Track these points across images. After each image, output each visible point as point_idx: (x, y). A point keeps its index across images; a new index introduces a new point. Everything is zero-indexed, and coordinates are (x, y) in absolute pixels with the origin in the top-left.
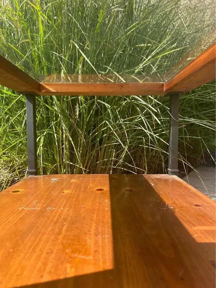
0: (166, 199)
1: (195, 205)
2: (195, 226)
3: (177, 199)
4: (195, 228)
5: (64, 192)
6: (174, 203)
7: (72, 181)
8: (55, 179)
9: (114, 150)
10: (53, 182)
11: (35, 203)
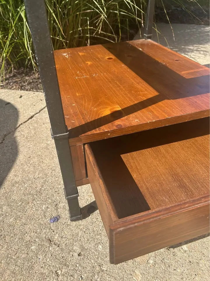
1: (176, 60)
3: (163, 58)
5: (88, 64)
6: (163, 61)
7: (80, 54)
8: (65, 54)
9: (88, 18)
10: (67, 57)
11: (79, 73)
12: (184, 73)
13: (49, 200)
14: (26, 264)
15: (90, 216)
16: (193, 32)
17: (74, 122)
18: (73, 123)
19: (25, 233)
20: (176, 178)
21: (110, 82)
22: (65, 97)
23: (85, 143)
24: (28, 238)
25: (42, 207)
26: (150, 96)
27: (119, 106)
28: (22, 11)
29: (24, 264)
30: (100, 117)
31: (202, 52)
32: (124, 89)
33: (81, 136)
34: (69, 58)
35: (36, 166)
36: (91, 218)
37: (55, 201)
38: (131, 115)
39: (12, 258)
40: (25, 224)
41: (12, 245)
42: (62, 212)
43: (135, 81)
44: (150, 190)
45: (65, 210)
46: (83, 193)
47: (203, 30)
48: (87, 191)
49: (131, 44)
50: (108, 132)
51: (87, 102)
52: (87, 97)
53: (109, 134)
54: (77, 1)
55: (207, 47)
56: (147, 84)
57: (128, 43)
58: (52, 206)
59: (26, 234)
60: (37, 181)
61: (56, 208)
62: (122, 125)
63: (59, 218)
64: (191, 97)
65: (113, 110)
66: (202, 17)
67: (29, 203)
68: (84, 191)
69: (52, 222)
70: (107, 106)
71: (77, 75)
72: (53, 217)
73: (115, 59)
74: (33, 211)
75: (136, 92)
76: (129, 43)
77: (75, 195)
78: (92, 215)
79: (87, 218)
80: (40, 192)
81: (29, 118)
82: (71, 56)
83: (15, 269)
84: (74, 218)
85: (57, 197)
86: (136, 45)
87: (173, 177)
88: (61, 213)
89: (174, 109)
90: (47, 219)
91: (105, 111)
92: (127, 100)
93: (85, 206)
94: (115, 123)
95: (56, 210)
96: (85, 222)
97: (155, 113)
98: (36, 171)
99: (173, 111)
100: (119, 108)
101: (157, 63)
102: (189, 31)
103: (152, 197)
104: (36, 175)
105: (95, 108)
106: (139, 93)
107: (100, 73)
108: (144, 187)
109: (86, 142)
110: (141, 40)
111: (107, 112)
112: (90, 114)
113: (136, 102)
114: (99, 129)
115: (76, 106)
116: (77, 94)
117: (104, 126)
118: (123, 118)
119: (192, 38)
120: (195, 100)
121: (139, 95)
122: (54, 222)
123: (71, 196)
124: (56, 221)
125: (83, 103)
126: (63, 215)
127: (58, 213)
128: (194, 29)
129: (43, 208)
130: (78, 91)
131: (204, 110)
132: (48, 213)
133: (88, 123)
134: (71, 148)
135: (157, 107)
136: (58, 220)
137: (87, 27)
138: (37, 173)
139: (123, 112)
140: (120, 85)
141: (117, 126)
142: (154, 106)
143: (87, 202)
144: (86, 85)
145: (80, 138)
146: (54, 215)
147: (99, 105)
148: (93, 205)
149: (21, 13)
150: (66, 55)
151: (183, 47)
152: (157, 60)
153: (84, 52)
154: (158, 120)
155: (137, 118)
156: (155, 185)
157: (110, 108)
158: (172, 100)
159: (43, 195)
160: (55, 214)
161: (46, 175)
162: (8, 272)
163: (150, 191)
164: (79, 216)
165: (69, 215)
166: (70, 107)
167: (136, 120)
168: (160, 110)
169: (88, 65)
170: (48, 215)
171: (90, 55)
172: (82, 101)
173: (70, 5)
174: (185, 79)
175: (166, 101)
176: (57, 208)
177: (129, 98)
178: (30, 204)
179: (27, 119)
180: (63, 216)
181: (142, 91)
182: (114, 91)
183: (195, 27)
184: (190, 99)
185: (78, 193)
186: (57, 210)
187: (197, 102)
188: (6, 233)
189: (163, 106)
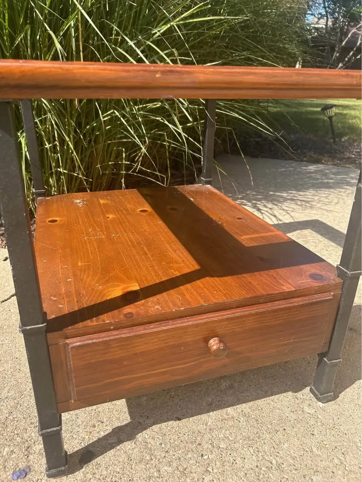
0: (212, 215)
1: (238, 218)
2: (241, 236)
3: (221, 214)
4: (242, 238)
5: (108, 217)
6: (220, 218)
7: (102, 202)
8: (78, 201)
9: (124, 150)
10: (80, 205)
11: (91, 231)
12: (245, 239)
13: (17, 439)
15: (82, 468)
16: (290, 171)
17: (62, 306)
18: (61, 308)
21: (134, 247)
22: (60, 267)
25: (4, 450)
26: (186, 270)
27: (137, 284)
28: (23, 137)
30: (104, 299)
31: (300, 202)
32: (151, 259)
33: (67, 328)
34: (82, 207)
35: (6, 377)
36: (83, 472)
37: (27, 441)
38: (151, 299)
42: (36, 461)
43: (171, 247)
45: (41, 457)
46: (79, 426)
47: (305, 169)
48: (85, 423)
49: (181, 190)
50: (110, 324)
51: (90, 277)
52: (93, 268)
53: (112, 328)
54: (109, 127)
55: (307, 195)
56: (187, 252)
57: (176, 189)
58: (20, 449)
60: (4, 404)
61: (26, 453)
62: (134, 313)
63: (28, 471)
64: (244, 275)
65: (125, 291)
66: (305, 151)
68: (81, 423)
69: (16, 478)
70: (119, 284)
71: (88, 234)
72: (18, 469)
73: (151, 212)
75: (169, 263)
76: (178, 189)
77: (55, 429)
78: (86, 467)
79: (76, 473)
80: (4, 424)
81: (12, 294)
82: (86, 205)
84: (54, 471)
85: (33, 433)
86: (188, 193)
88: (33, 462)
89: (215, 292)
90: (8, 474)
91: (114, 290)
92: (151, 275)
93: (77, 452)
94: (124, 309)
95: (26, 457)
96: (72, 479)
97: (188, 296)
98: (5, 385)
99: (214, 295)
100: (135, 287)
101: (210, 221)
102: (283, 169)
104: (5, 392)
105: (100, 286)
106: (172, 265)
107: (124, 232)
110: (196, 185)
111: (117, 292)
112: (91, 295)
113: (164, 279)
114: (98, 319)
115: (73, 282)
116: (80, 264)
117: (106, 314)
118: (138, 303)
119: (287, 180)
120: (250, 279)
121: (172, 268)
122: (18, 477)
123: (49, 430)
124: (21, 476)
125: (85, 277)
126: (36, 466)
127: (29, 462)
128: (292, 167)
129: (5, 454)
130: (81, 259)
131: (259, 294)
132: (11, 462)
133: (83, 309)
134: (50, 347)
135: (193, 287)
136: (25, 476)
137: (122, 161)
138: (6, 389)
139: (141, 294)
140: (148, 253)
141: (125, 315)
142: (188, 285)
143: (82, 444)
144: (97, 250)
145: (66, 333)
146: (22, 465)
147: (107, 281)
148: (92, 449)
149: (22, 140)
150: (80, 202)
151: (271, 193)
152: (211, 216)
153: (108, 199)
154: (189, 307)
155: (159, 303)
157: (123, 286)
158: (216, 278)
159: (8, 430)
160: (23, 463)
161: (21, 393)
164: (63, 468)
165: (45, 466)
166: (62, 283)
167: (156, 307)
168: (195, 293)
169: (108, 219)
170: (11, 465)
171: (116, 204)
172: (84, 274)
173: (98, 131)
174: (245, 247)
175: (208, 278)
176: (29, 453)
177: (156, 272)
179: (9, 296)
180: (36, 468)
181: (176, 263)
182: (136, 261)
183: (293, 165)
184: (244, 277)
185: (60, 424)
186: (28, 457)
187: (252, 282)
189: (202, 286)
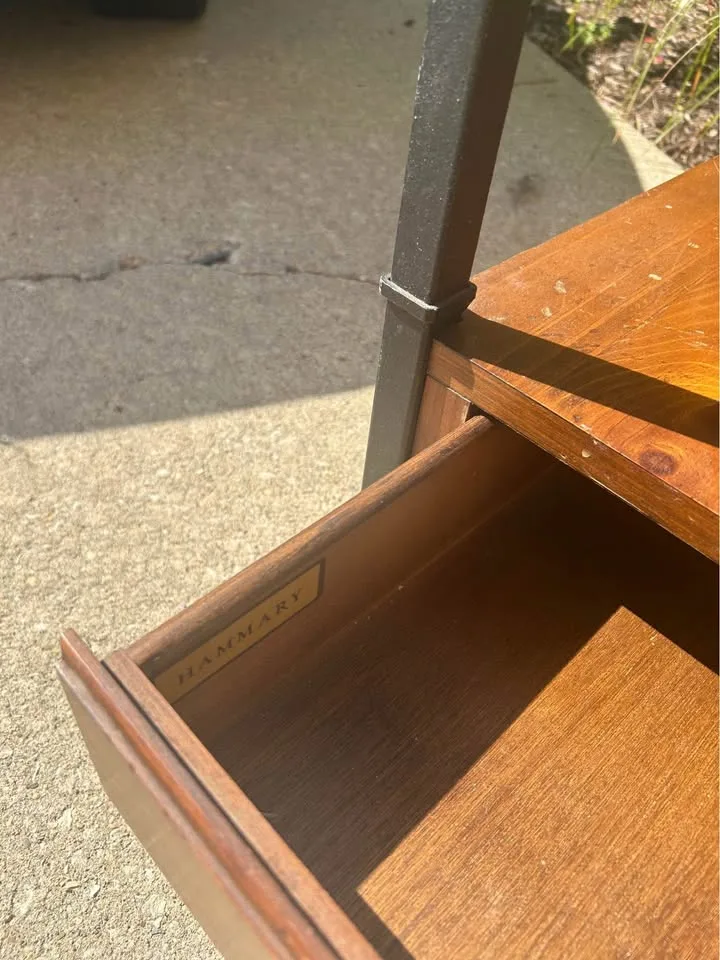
14: (158, 583)
19: (242, 527)
20: (673, 928)
23: (480, 404)
24: (231, 544)
29: (157, 576)
39: (162, 541)
40: (267, 513)
41: (197, 518)
44: (504, 810)
50: (586, 440)
53: (585, 455)
59: (241, 534)
67: (336, 483)
74: (317, 506)
83: (137, 563)
87: (670, 907)
103: (469, 829)
108: (509, 774)
109: (491, 411)
112: (647, 341)
114: (576, 401)
134: (428, 381)
145: (472, 372)
156: (550, 824)
162: (123, 555)
163: (500, 809)
166: (627, 273)
178: (335, 488)
188: (221, 487)
